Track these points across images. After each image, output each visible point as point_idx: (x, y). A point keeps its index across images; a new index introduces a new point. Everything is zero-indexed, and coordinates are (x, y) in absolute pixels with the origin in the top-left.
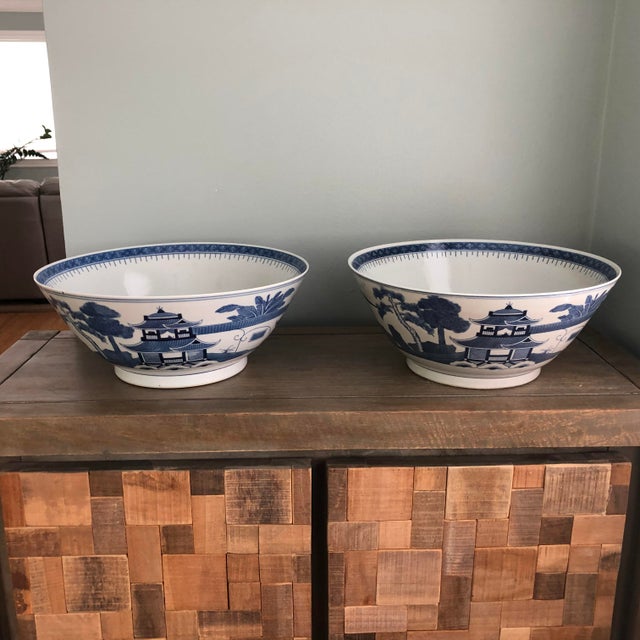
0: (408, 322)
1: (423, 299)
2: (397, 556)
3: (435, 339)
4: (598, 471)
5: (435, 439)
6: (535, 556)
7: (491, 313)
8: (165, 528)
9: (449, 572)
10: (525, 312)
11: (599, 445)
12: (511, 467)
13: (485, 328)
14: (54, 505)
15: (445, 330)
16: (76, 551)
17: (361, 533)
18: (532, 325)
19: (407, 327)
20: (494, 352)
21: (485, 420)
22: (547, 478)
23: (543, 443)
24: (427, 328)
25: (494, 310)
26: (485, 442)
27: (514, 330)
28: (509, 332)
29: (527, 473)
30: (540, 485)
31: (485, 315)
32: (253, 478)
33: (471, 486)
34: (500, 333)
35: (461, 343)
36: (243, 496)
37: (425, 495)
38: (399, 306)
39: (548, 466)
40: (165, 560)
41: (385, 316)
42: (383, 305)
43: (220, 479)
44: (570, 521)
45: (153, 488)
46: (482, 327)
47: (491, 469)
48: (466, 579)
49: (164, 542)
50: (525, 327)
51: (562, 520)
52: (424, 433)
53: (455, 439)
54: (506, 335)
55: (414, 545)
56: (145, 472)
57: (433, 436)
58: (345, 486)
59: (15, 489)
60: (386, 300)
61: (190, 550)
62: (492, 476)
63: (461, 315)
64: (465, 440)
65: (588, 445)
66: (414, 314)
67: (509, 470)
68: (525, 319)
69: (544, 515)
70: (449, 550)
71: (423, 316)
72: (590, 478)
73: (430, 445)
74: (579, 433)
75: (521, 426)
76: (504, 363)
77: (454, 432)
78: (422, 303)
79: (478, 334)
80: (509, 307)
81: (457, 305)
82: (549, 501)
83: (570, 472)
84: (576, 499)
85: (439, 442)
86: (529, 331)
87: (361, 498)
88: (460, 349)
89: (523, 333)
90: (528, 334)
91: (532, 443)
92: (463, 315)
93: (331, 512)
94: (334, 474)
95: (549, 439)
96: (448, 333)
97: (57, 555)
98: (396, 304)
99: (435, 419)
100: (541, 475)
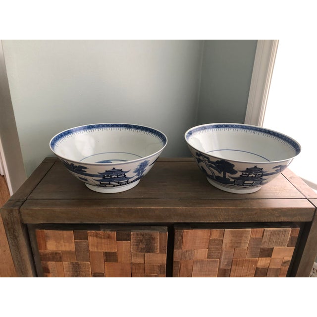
2: (202, 262)
3: (222, 175)
4: (286, 231)
5: (220, 218)
6: (256, 262)
7: (247, 169)
8: (106, 253)
9: (221, 267)
10: (262, 169)
11: (287, 221)
12: (251, 229)
14: (59, 243)
16: (69, 260)
17: (187, 254)
18: (264, 173)
19: (210, 169)
20: (246, 182)
22: (265, 234)
23: (264, 220)
24: (218, 171)
25: (249, 168)
26: (240, 220)
27: (256, 175)
28: (254, 176)
29: (257, 231)
30: (261, 236)
31: (244, 169)
32: (143, 235)
33: (233, 236)
34: (250, 176)
35: (232, 178)
36: (138, 242)
37: (214, 240)
39: (266, 229)
40: (106, 265)
41: (200, 163)
43: (129, 235)
44: (272, 249)
45: (101, 238)
46: (243, 173)
47: (243, 230)
48: (228, 270)
49: (105, 258)
51: (269, 249)
52: (215, 216)
53: (228, 218)
54: (252, 177)
55: (208, 258)
56: (98, 232)
58: (182, 236)
59: (42, 236)
60: (201, 158)
61: (116, 261)
62: (242, 233)
63: (234, 168)
64: (232, 218)
65: (282, 221)
66: (213, 165)
67: (250, 231)
68: (262, 171)
69: (262, 247)
70: (222, 259)
71: (218, 166)
72: (282, 234)
73: (218, 220)
74: (280, 216)
75: (256, 214)
76: (250, 186)
77: (228, 216)
78: (217, 162)
79: (240, 176)
80: (256, 167)
81: (233, 165)
82: (265, 242)
83: (274, 231)
84: (275, 241)
85: (222, 219)
86: (262, 175)
87: (188, 241)
88: (232, 180)
89: (260, 176)
91: (260, 220)
93: (176, 246)
94: (177, 232)
95: (267, 219)
96: (227, 174)
97: (61, 261)
98: (206, 160)
99: (221, 210)
100: (262, 232)
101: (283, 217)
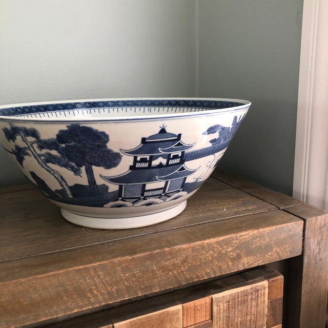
0: (49, 164)
1: (62, 132)
3: (83, 180)
4: (258, 290)
7: (144, 140)
10: (180, 136)
11: (256, 265)
12: (179, 307)
13: (139, 159)
15: (94, 167)
18: (187, 151)
19: (49, 170)
20: (150, 186)
21: (148, 262)
22: (215, 308)
23: (207, 274)
24: (72, 169)
25: (146, 136)
26: (150, 287)
27: (168, 158)
28: (164, 161)
29: (195, 308)
30: (208, 318)
31: (137, 143)
34: (155, 163)
35: (114, 180)
38: (35, 146)
39: (215, 296)
41: (24, 162)
42: (18, 148)
46: (135, 158)
47: (160, 314)
50: (180, 154)
52: (81, 293)
53: (118, 291)
54: (161, 165)
57: (92, 293)
60: (19, 141)
62: (161, 321)
63: (109, 147)
64: (129, 289)
65: (247, 267)
66: (54, 152)
67: (179, 310)
68: (180, 144)
71: (65, 152)
72: (252, 299)
73: (91, 304)
74: (239, 257)
76: (160, 196)
77: (116, 283)
78: (62, 136)
79: (131, 168)
80: (163, 131)
81: (103, 133)
83: (234, 298)
84: (241, 322)
85: (100, 298)
86: (183, 158)
88: (113, 188)
89: (178, 161)
90: (182, 162)
91: (198, 277)
92: (112, 146)
95: (212, 269)
96: (98, 171)
98: (32, 143)
99: (92, 273)
100: (208, 306)
101: (247, 255)
